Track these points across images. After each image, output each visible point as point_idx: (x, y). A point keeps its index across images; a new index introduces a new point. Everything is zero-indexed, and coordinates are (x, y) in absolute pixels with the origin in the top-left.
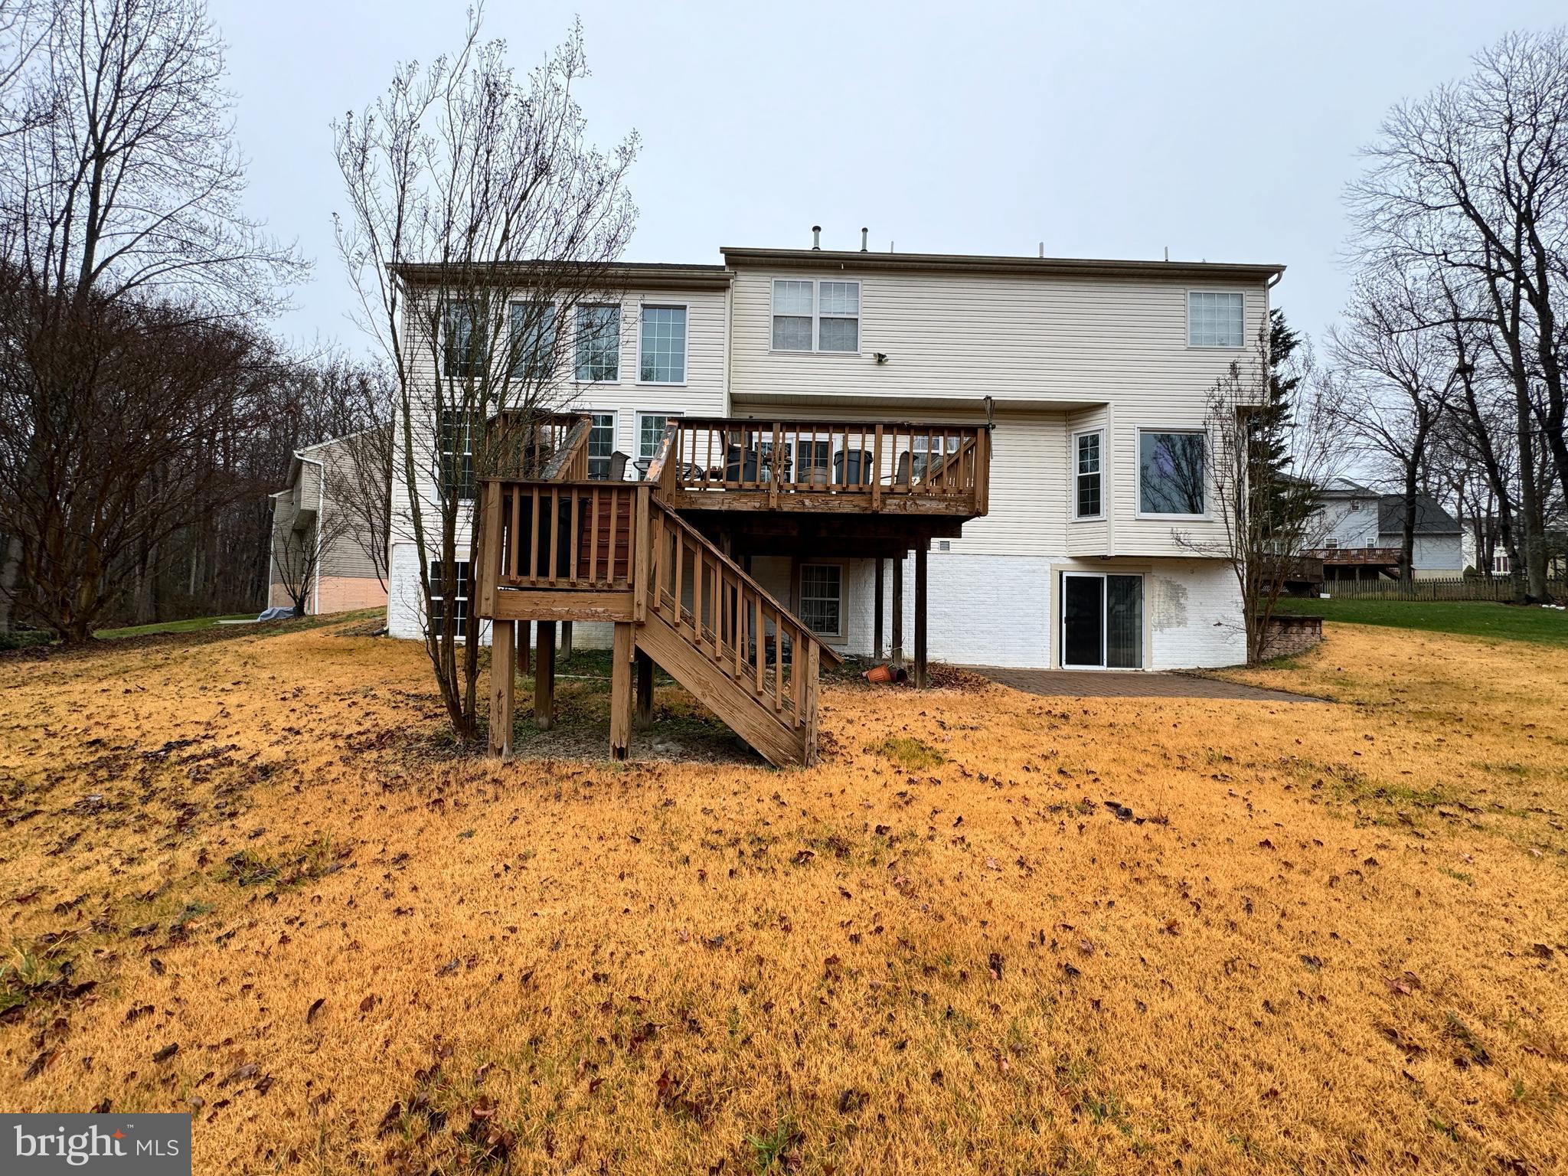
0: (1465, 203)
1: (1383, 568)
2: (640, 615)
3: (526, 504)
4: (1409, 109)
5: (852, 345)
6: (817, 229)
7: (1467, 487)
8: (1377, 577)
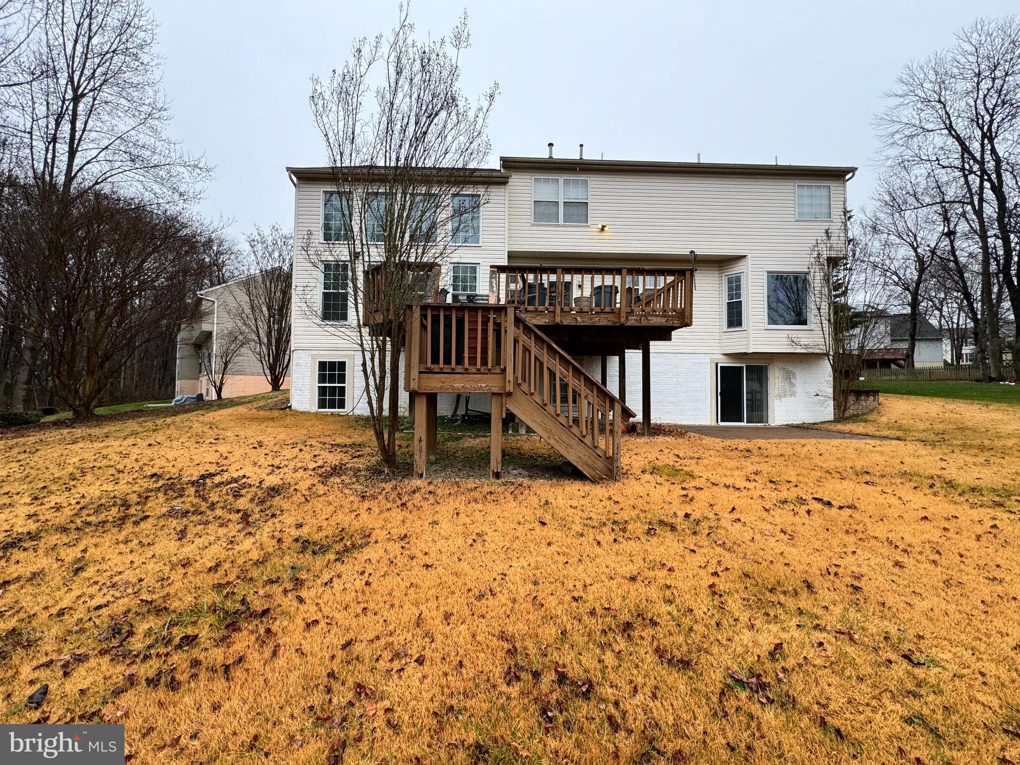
0: (950, 128)
1: (894, 361)
2: (510, 388)
3: (436, 320)
4: (915, 68)
5: (584, 219)
6: (551, 145)
7: (945, 309)
8: (890, 367)
